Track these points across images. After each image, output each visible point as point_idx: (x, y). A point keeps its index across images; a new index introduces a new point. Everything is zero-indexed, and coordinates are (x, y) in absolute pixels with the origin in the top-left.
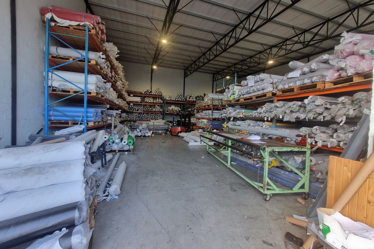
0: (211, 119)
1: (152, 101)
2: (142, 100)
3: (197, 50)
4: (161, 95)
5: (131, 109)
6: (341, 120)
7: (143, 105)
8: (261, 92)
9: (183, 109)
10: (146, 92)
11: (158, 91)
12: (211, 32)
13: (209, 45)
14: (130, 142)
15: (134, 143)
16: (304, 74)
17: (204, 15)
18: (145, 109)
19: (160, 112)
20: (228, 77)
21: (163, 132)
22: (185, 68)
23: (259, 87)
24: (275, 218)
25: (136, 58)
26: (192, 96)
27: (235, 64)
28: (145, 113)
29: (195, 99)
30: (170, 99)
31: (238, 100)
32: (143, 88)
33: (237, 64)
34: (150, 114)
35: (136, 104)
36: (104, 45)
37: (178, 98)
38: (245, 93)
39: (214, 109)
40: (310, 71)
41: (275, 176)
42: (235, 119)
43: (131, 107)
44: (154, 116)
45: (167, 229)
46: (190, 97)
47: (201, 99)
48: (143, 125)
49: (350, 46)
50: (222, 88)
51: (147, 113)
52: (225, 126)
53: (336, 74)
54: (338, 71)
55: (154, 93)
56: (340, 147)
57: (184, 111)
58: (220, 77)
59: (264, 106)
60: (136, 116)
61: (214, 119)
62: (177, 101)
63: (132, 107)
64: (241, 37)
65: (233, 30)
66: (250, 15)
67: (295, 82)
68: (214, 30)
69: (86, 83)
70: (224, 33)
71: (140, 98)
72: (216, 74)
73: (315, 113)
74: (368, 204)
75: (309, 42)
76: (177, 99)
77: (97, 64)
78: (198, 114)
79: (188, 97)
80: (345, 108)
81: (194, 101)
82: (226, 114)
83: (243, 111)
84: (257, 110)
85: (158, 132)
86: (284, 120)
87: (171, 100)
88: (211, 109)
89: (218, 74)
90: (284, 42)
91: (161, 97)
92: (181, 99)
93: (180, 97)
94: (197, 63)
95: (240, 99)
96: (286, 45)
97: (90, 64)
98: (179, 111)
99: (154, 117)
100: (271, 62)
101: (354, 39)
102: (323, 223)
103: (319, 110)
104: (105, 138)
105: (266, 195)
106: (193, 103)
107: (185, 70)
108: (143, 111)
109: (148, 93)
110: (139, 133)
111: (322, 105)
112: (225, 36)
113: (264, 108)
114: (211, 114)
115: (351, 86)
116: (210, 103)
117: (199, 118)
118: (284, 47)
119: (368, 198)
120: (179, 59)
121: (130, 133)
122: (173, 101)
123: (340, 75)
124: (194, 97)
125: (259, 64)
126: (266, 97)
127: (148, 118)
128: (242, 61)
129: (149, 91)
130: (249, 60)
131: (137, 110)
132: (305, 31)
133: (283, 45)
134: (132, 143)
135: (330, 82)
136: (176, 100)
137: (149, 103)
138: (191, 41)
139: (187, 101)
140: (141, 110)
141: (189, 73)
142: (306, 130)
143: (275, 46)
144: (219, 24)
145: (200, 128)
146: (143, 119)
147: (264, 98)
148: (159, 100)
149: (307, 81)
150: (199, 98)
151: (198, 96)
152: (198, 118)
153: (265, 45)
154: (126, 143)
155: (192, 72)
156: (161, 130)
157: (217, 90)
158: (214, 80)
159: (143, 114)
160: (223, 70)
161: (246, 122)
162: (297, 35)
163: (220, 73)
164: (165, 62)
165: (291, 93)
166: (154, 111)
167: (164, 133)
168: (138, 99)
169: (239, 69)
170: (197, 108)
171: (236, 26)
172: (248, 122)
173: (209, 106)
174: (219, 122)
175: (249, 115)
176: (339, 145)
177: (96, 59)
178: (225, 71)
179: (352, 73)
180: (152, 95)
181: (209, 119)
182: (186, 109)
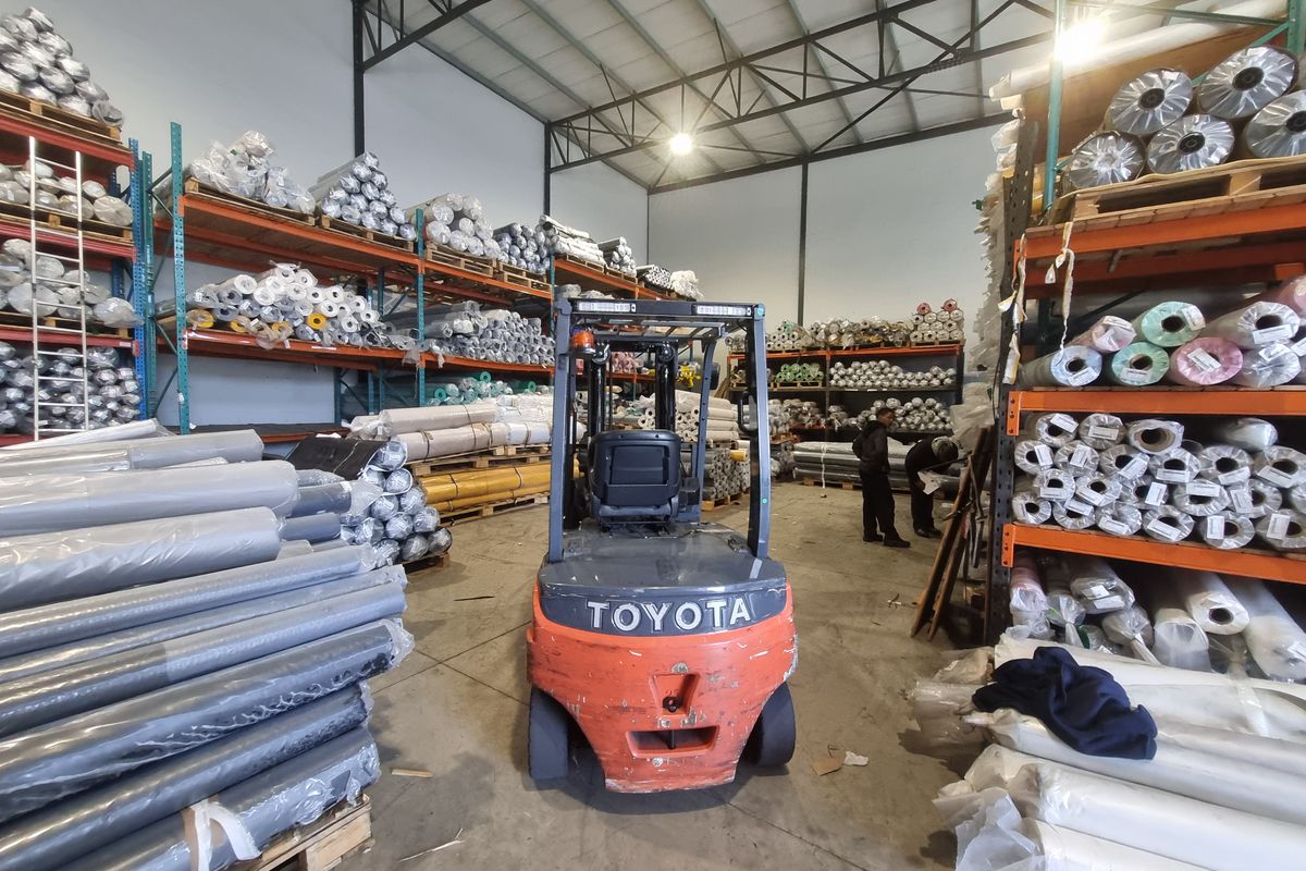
19: (96, 327)
26: (474, 211)
29: (493, 245)
37: (340, 195)
46: (459, 215)
62: (338, 226)
76: (332, 210)
79: (444, 214)
92: (380, 218)
98: (365, 330)
136: (318, 213)
139: (431, 248)
150: (515, 242)
151: (511, 229)
182: (427, 322)
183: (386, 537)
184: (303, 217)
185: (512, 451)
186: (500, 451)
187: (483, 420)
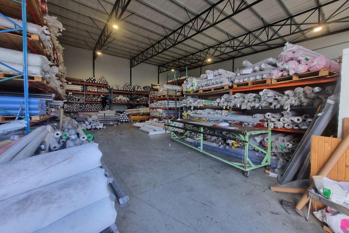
0: (167, 109)
1: (96, 91)
2: (84, 88)
3: (147, 41)
4: (107, 84)
5: (70, 99)
6: (287, 108)
7: (85, 94)
8: (219, 85)
9: (131, 99)
10: (88, 80)
11: (103, 80)
12: (162, 26)
13: (158, 38)
14: (89, 137)
15: (94, 138)
16: (255, 71)
17: (157, 7)
18: (88, 99)
20: (173, 70)
21: (114, 123)
22: (132, 58)
23: (218, 80)
24: (263, 190)
25: (74, 40)
26: (140, 86)
27: (179, 59)
28: (88, 103)
29: (143, 89)
30: (117, 88)
31: (197, 91)
32: (85, 75)
33: (181, 59)
34: (94, 104)
35: (75, 93)
36: (45, 17)
37: (125, 87)
38: (204, 85)
39: (169, 98)
40: (260, 69)
41: (240, 155)
42: (196, 108)
43: (70, 96)
44: (99, 106)
45: (191, 226)
46: (138, 87)
47: (149, 89)
48: (93, 117)
49: (290, 53)
50: (174, 80)
51: (90, 104)
52: (185, 115)
53: (280, 74)
54: (282, 71)
55: (99, 82)
56: (285, 127)
57: (133, 101)
58: (165, 69)
59: (223, 97)
60: (76, 106)
61: (170, 109)
62: (125, 91)
63: (72, 97)
64: (189, 36)
65: (182, 27)
66: (197, 17)
67: (249, 77)
68: (165, 25)
69: (26, 65)
70: (174, 29)
71: (81, 86)
72: (161, 66)
73: (266, 103)
74: (346, 168)
75: (237, 47)
76: (125, 89)
77: (40, 41)
78: (152, 104)
79: (136, 87)
80: (289, 99)
81: (142, 91)
82: (185, 103)
83: (203, 101)
84: (216, 100)
85: (109, 123)
86: (242, 108)
87: (118, 90)
88: (166, 99)
89: (163, 67)
90: (219, 44)
91: (106, 86)
92: (129, 89)
93: (128, 86)
94: (145, 55)
95: (199, 90)
96: (221, 47)
97: (30, 39)
98: (128, 101)
99: (100, 108)
100: (209, 60)
101: (293, 48)
102: (323, 188)
103: (271, 100)
104: (57, 134)
105: (247, 172)
106: (141, 93)
107: (131, 60)
108: (86, 101)
109: (91, 81)
110: (89, 125)
111: (272, 97)
112: (174, 32)
113: (223, 98)
114: (167, 104)
115: (290, 83)
116: (165, 93)
117: (154, 108)
118: (219, 49)
119: (345, 164)
120: (125, 47)
121: (79, 126)
122: (121, 90)
123: (282, 74)
124: (142, 88)
125: (200, 61)
126: (224, 89)
127: (92, 109)
128: (185, 57)
129: (92, 80)
130: (191, 56)
131: (77, 99)
132: (234, 38)
133: (218, 47)
134: (92, 138)
135: (275, 79)
136: (123, 90)
137: (93, 92)
138: (141, 31)
139: (135, 91)
140: (83, 99)
141: (136, 63)
142: (260, 116)
143: (212, 47)
144: (169, 20)
145: (155, 117)
146: (86, 110)
147: (222, 90)
148: (104, 89)
149: (259, 78)
150: (147, 88)
151: (146, 87)
152: (152, 108)
153: (205, 45)
154: (86, 138)
155: (139, 62)
156: (113, 121)
157: (168, 82)
158: (160, 72)
159: (86, 105)
160: (168, 63)
161: (206, 111)
162: (230, 40)
163: (165, 66)
164: (110, 49)
165: (246, 87)
166: (99, 101)
167: (116, 124)
168: (79, 88)
169: (183, 63)
170: (151, 98)
171: (185, 25)
172: (207, 110)
173: (164, 96)
174: (174, 111)
175: (209, 104)
176: (284, 127)
177: (39, 33)
178: (170, 64)
179: (292, 73)
180: (96, 83)
181: (165, 109)
182: (135, 99)
183: (124, 119)
184: (122, 91)
185: (142, 114)
186: (140, 114)
187: (138, 111)
